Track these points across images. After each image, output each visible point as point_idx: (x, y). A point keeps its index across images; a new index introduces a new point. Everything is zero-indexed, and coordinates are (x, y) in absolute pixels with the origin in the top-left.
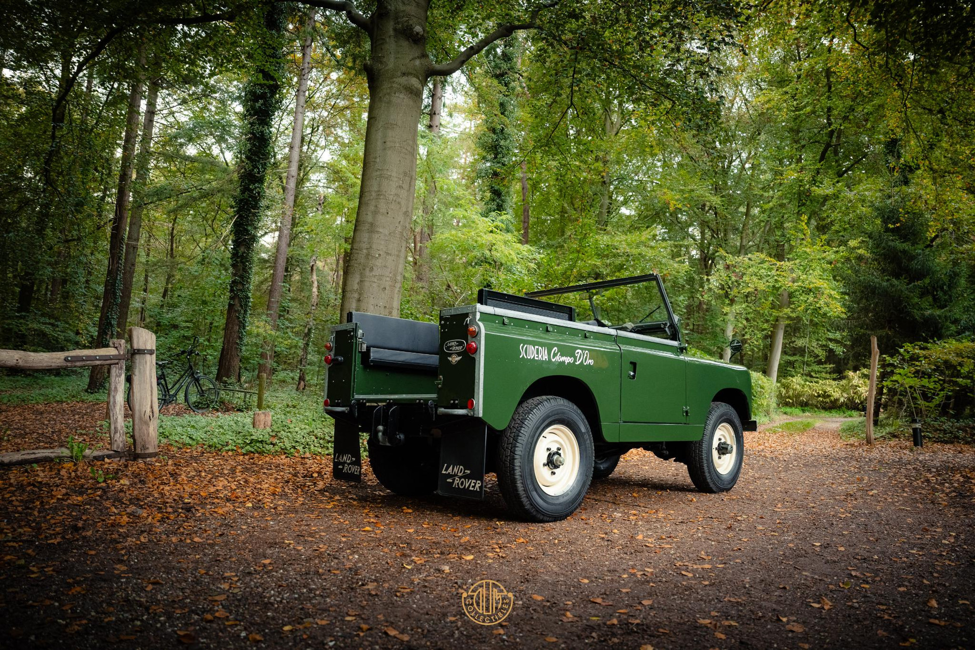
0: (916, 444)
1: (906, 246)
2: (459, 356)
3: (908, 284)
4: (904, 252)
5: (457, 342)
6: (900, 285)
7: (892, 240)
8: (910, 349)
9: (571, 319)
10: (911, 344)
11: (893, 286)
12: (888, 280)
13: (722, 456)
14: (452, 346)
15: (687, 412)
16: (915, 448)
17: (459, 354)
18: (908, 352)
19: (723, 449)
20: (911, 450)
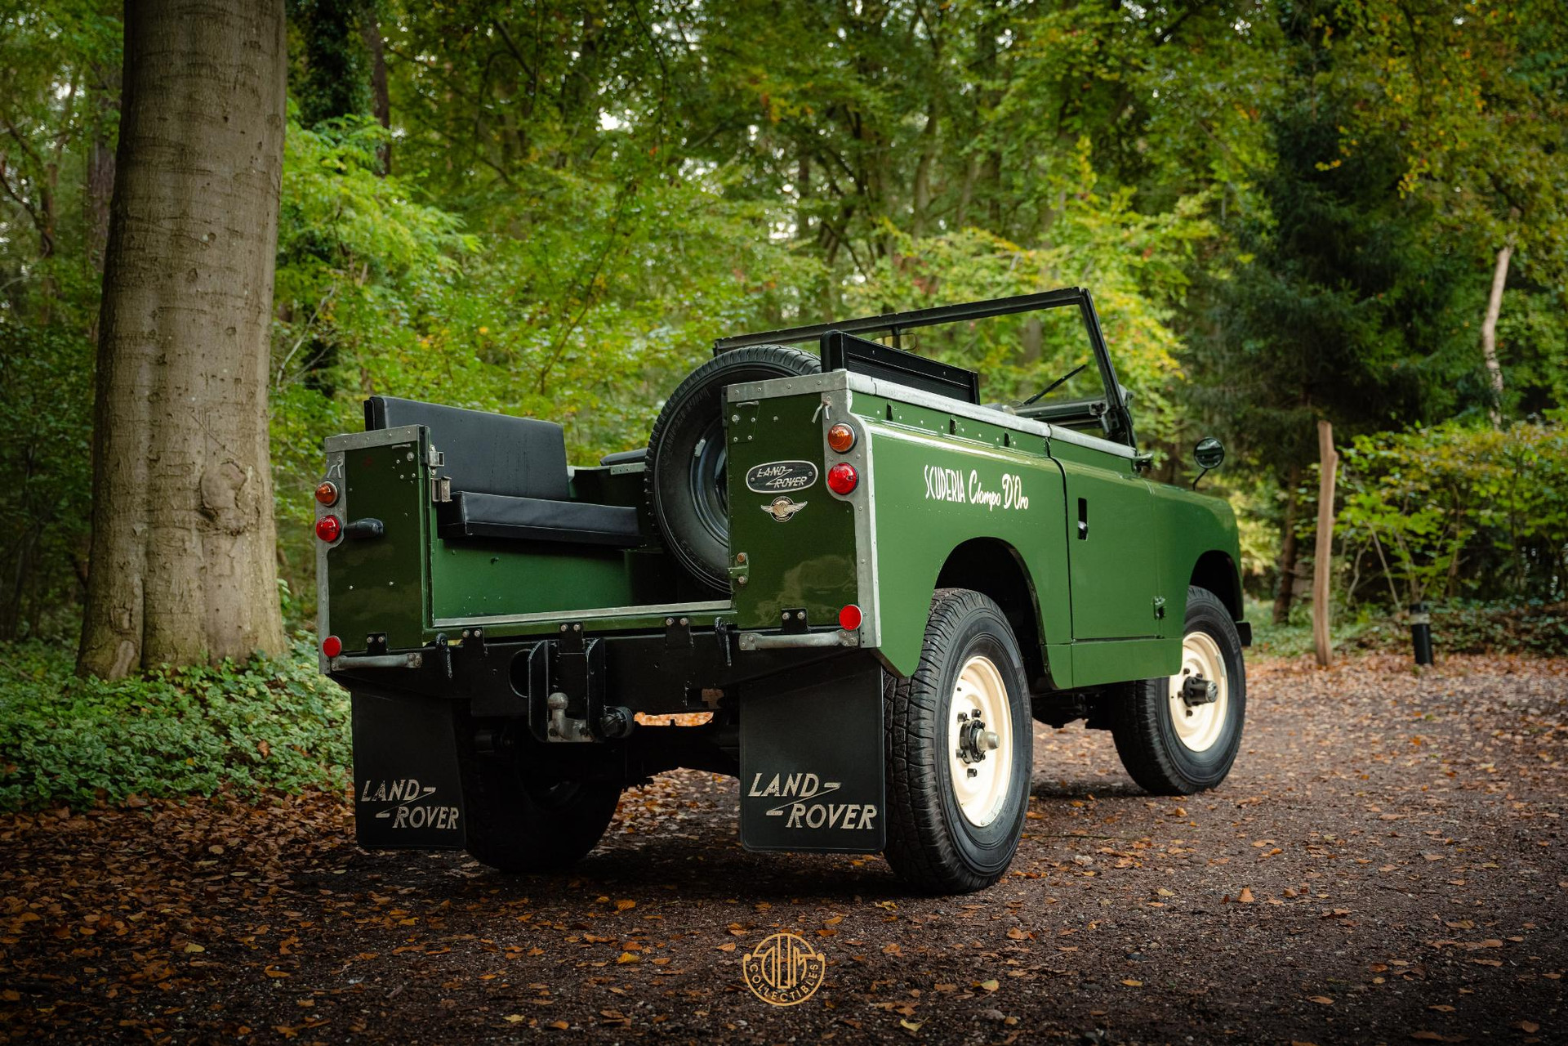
0: (1420, 660)
1: (1347, 213)
2: (797, 501)
3: (1356, 301)
4: (1345, 226)
5: (788, 466)
6: (1341, 302)
7: (1320, 201)
8: (1368, 448)
9: (973, 398)
10: (1369, 435)
11: (1323, 304)
12: (1315, 292)
13: (1194, 709)
14: (774, 477)
15: (1161, 611)
16: (1421, 669)
17: (795, 497)
18: (1365, 456)
19: (1195, 693)
20: (1416, 674)
